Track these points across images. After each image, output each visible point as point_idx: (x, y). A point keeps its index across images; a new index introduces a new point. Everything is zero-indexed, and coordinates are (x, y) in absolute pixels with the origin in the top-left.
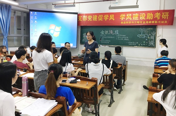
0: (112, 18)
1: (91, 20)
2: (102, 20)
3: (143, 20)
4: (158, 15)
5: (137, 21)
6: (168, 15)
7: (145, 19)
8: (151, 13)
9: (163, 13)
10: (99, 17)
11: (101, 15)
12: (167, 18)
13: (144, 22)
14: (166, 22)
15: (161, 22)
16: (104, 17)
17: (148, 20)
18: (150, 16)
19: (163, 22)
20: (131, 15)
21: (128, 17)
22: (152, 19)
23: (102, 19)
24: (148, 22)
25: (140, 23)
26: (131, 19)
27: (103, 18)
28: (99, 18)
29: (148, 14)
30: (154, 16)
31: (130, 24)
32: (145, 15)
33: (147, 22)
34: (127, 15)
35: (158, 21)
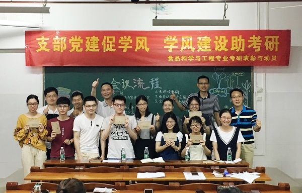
0: (141, 45)
2: (114, 50)
3: (222, 54)
4: (255, 42)
5: (207, 54)
6: (277, 43)
7: (227, 50)
8: (240, 36)
9: (267, 38)
10: (104, 41)
12: (276, 50)
13: (225, 59)
14: (274, 58)
15: (263, 59)
16: (120, 41)
17: (235, 53)
18: (238, 44)
19: (267, 58)
20: (191, 39)
21: (185, 44)
22: (243, 50)
23: (113, 48)
24: (235, 59)
25: (215, 59)
26: (193, 50)
27: (117, 44)
28: (104, 43)
29: (233, 38)
30: (247, 44)
31: (193, 62)
32: (227, 41)
33: (232, 58)
34: (183, 39)
35: (257, 54)
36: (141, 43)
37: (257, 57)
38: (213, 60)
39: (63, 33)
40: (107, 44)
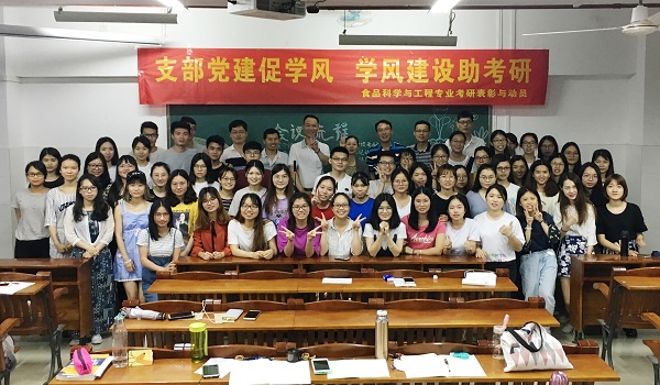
0: (321, 73)
1: (224, 77)
2: (279, 80)
3: (445, 86)
4: (495, 68)
5: (423, 87)
6: (528, 70)
7: (452, 81)
8: (473, 60)
9: (513, 62)
10: (263, 65)
11: (270, 60)
12: (527, 81)
13: (450, 94)
14: (523, 93)
15: (507, 93)
16: (287, 66)
17: (465, 86)
18: (469, 71)
19: (513, 94)
20: (398, 63)
21: (388, 71)
22: (476, 81)
23: (277, 76)
24: (465, 94)
25: (435, 95)
26: (400, 79)
27: (282, 70)
28: (262, 69)
29: (461, 61)
30: (483, 71)
31: (400, 99)
32: (452, 66)
33: (460, 93)
34: (385, 64)
35: (497, 88)
36: (321, 69)
37: (497, 92)
38: (431, 96)
39: (197, 53)
40: (267, 69)
